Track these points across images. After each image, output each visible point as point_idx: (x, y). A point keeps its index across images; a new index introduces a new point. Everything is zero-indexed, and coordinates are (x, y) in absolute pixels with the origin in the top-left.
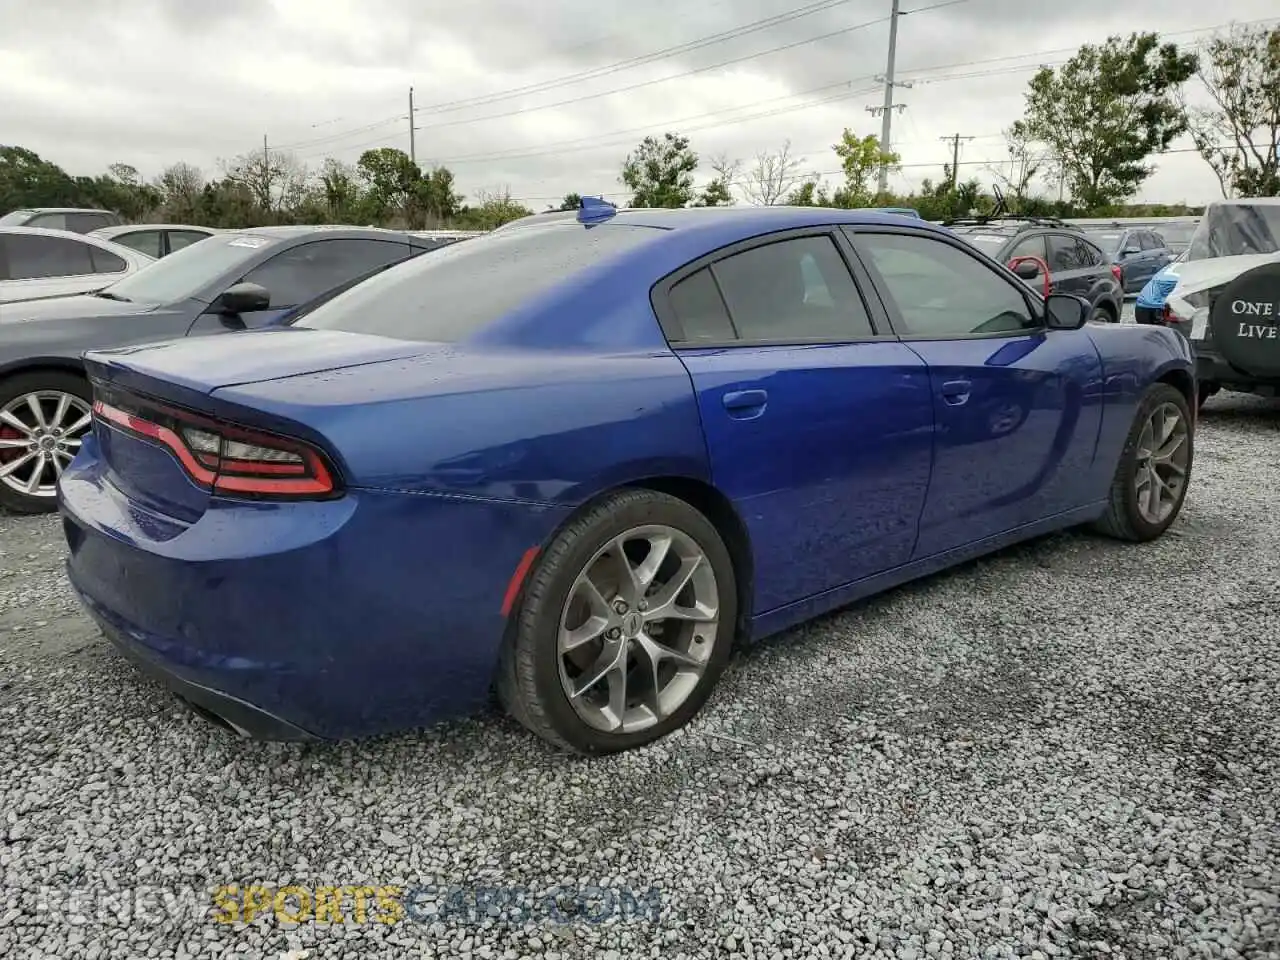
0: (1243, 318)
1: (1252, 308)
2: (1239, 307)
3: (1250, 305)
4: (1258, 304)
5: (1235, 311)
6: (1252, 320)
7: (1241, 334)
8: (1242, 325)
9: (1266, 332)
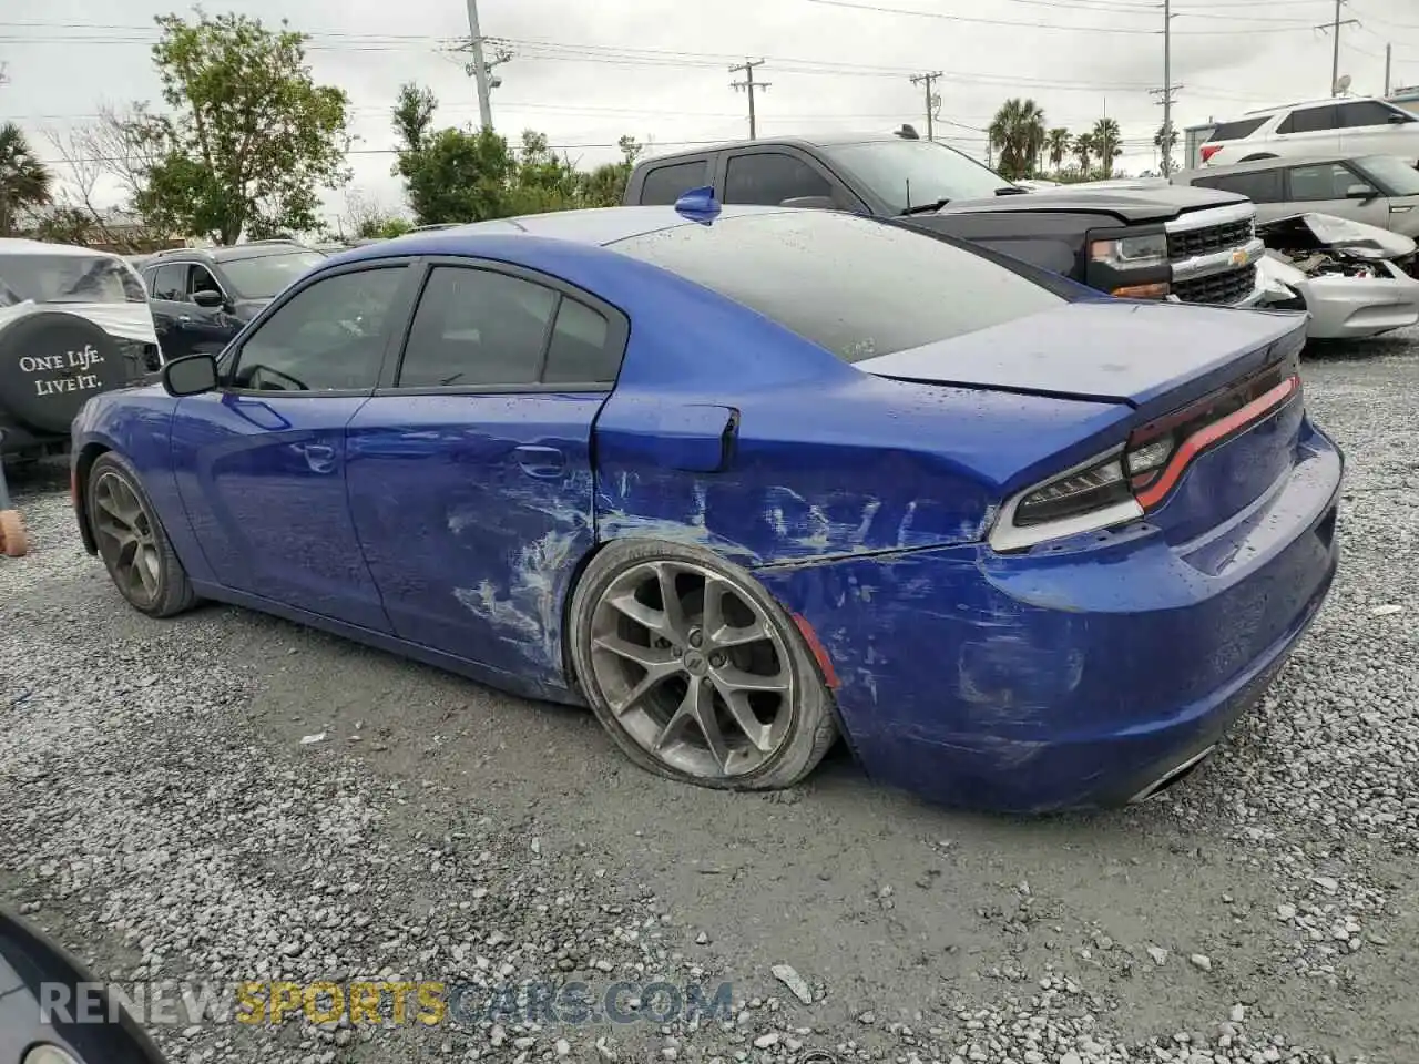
0: (37, 374)
1: (40, 363)
2: (28, 364)
3: (39, 360)
4: (48, 358)
5: (26, 369)
6: (48, 375)
7: (40, 393)
8: (38, 383)
9: (66, 385)
